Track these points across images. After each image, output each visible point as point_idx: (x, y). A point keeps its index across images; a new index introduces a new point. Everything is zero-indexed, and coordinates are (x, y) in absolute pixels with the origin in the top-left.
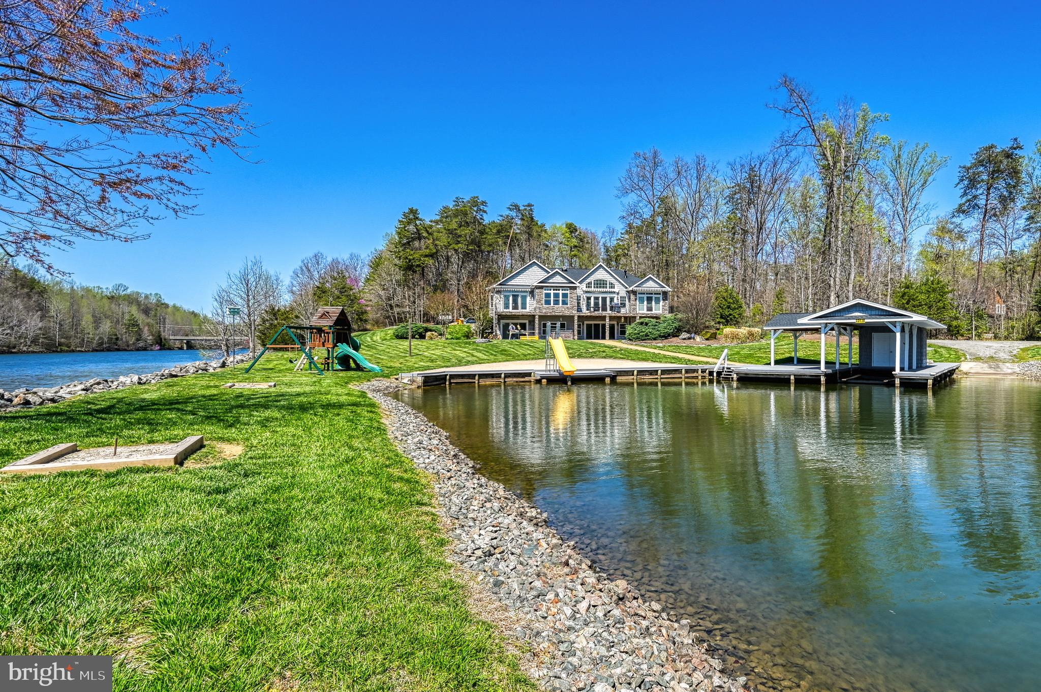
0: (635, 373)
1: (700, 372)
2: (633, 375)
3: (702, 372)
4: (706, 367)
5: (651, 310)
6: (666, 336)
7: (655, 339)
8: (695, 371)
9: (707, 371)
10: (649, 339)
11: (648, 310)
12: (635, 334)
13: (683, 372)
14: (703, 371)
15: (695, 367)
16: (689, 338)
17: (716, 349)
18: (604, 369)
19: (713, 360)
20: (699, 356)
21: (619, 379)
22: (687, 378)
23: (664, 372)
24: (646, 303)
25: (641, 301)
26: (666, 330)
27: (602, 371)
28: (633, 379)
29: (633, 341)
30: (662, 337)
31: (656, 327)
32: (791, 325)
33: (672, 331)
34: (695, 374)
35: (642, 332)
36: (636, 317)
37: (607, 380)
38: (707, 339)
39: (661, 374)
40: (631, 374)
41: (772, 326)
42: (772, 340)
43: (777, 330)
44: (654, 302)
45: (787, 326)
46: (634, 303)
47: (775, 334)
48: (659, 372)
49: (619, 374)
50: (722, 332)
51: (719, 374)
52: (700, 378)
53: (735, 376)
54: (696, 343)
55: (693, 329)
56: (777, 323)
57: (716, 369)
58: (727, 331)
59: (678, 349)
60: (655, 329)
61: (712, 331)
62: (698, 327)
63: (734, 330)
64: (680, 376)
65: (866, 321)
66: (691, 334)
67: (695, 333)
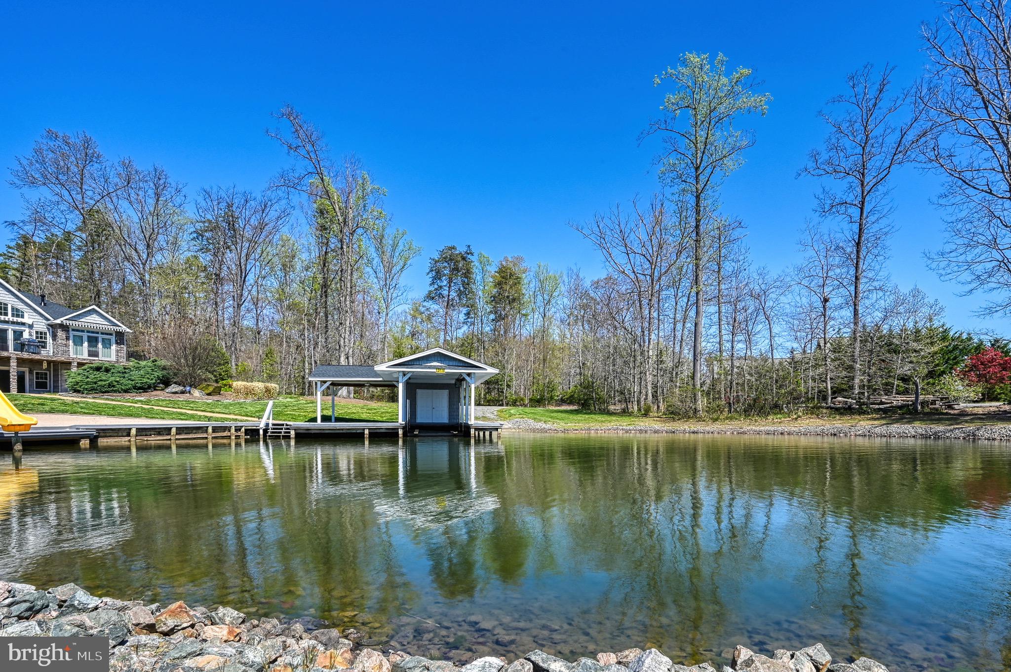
0: (133, 432)
1: (233, 430)
2: (129, 435)
3: (236, 430)
4: (240, 424)
5: (97, 356)
6: (144, 389)
7: (126, 391)
8: (228, 429)
9: (243, 429)
10: (115, 391)
11: (89, 355)
12: (87, 383)
13: (210, 430)
14: (238, 429)
15: (226, 424)
16: (183, 392)
17: (231, 405)
18: (70, 427)
19: (239, 417)
20: (214, 412)
21: (103, 442)
22: (214, 438)
23: (180, 430)
24: (86, 344)
25: (78, 341)
26: (145, 380)
27: (68, 430)
28: (130, 441)
29: (83, 393)
30: (138, 389)
31: (126, 375)
32: (341, 377)
33: (154, 381)
34: (226, 434)
35: (101, 380)
36: (70, 363)
37: (85, 443)
38: (209, 394)
39: (177, 434)
40: (125, 434)
41: (319, 377)
42: (319, 393)
43: (325, 382)
44: (100, 345)
45: (338, 377)
46: (64, 342)
47: (321, 386)
48: (174, 431)
49: (102, 434)
50: (230, 386)
51: (265, 431)
52: (233, 437)
53: (293, 433)
54: (195, 397)
55: (187, 380)
56: (323, 374)
57: (262, 425)
58: (238, 384)
59: (175, 404)
60: (124, 377)
61: (216, 385)
62: (195, 378)
63: (249, 384)
64: (205, 435)
65: (446, 371)
66: (185, 387)
67: (191, 386)
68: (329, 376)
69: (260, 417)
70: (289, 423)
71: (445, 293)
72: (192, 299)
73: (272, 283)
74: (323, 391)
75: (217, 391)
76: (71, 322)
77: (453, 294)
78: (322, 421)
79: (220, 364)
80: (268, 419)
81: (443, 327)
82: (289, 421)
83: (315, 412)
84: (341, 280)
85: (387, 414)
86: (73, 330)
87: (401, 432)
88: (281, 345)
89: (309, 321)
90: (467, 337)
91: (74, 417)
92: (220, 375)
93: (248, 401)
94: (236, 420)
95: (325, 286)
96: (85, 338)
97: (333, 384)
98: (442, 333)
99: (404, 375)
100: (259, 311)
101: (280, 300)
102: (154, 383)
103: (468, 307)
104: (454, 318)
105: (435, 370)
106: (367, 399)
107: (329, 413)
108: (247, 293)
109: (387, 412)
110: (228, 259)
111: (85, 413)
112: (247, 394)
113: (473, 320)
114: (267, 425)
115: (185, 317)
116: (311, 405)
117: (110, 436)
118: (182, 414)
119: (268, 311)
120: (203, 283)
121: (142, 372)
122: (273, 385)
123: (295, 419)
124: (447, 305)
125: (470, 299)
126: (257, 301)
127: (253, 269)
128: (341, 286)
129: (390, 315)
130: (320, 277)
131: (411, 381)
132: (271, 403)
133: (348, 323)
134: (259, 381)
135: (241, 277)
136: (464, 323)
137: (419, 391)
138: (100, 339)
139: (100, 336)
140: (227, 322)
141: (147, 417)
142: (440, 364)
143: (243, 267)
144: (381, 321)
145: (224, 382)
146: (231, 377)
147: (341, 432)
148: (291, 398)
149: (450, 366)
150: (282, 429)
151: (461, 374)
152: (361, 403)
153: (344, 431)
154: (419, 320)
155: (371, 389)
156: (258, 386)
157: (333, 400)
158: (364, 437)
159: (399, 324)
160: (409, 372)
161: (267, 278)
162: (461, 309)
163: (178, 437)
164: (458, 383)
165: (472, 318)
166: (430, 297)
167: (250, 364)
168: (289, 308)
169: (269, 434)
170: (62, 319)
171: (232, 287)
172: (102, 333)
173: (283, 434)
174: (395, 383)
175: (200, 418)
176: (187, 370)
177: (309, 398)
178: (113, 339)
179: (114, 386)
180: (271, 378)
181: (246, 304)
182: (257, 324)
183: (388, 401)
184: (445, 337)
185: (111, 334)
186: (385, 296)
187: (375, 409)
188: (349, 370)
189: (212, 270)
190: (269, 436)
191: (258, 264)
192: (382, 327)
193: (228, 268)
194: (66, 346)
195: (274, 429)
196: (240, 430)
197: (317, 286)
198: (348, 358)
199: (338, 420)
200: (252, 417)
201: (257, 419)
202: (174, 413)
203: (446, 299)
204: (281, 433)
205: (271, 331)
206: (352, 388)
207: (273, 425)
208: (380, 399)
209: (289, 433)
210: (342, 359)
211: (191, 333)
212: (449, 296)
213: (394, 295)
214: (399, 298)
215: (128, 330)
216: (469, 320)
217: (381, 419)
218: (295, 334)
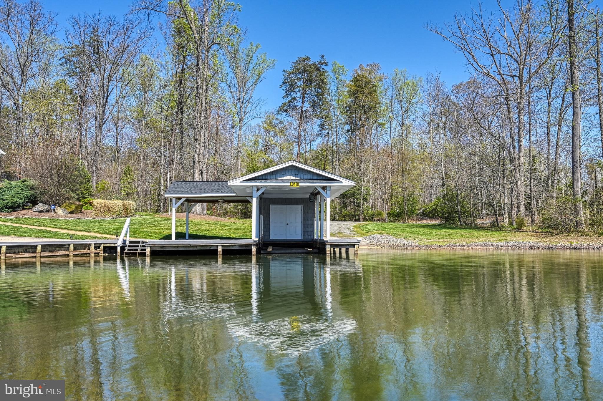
1: (92, 248)
3: (95, 248)
4: (99, 241)
6: (14, 208)
8: (88, 246)
9: (102, 247)
13: (72, 247)
14: (97, 247)
15: (87, 241)
16: (48, 211)
17: (91, 222)
19: (98, 235)
20: (75, 230)
22: (75, 255)
23: (45, 248)
26: (15, 200)
30: (8, 209)
32: (196, 193)
33: (23, 200)
34: (86, 251)
38: (71, 213)
39: (42, 251)
41: (174, 193)
42: (174, 210)
43: (180, 198)
45: (192, 193)
47: (177, 202)
48: (39, 248)
50: (91, 204)
51: (123, 248)
52: (92, 255)
53: (148, 250)
54: (59, 216)
55: (52, 199)
56: (178, 190)
57: (120, 243)
58: (98, 202)
59: (40, 222)
61: (78, 203)
62: (60, 197)
63: (107, 201)
64: (67, 253)
65: (300, 184)
66: (50, 205)
67: (55, 205)
68: (184, 193)
69: (118, 235)
70: (145, 240)
71: (299, 104)
72: (59, 121)
73: (132, 102)
74: (178, 208)
75: (79, 210)
77: (307, 106)
78: (176, 238)
79: (82, 183)
80: (126, 236)
81: (297, 140)
82: (145, 238)
83: (170, 228)
84: (196, 96)
85: (240, 231)
87: (254, 249)
88: (139, 162)
89: (165, 138)
90: (322, 150)
92: (82, 193)
93: (107, 219)
94: (95, 237)
95: (181, 103)
97: (188, 200)
98: (296, 146)
99: (258, 190)
100: (119, 130)
101: (138, 119)
102: (23, 203)
103: (322, 118)
104: (308, 130)
105: (289, 184)
106: (220, 216)
107: (183, 230)
108: (108, 113)
109: (240, 229)
110: (92, 81)
112: (107, 212)
113: (327, 131)
114: (124, 242)
115: (52, 138)
116: (166, 222)
118: (47, 232)
119: (127, 130)
120: (69, 105)
121: (13, 192)
122: (130, 203)
123: (150, 236)
124: (301, 117)
125: (324, 110)
126: (118, 120)
127: (115, 89)
128: (196, 102)
129: (243, 129)
130: (176, 94)
131: (264, 196)
132: (128, 220)
133: (202, 139)
134: (117, 199)
135: (103, 98)
136: (318, 135)
137: (273, 207)
140: (89, 142)
141: (15, 235)
142: (294, 178)
143: (106, 88)
144: (235, 135)
145: (86, 200)
146: (91, 195)
147: (195, 249)
148: (147, 215)
149: (304, 180)
150: (138, 246)
151: (315, 188)
152: (214, 219)
153: (198, 249)
154: (272, 133)
155: (224, 205)
156: (117, 203)
157: (187, 217)
158: (217, 254)
159: (252, 138)
160: (262, 187)
161: (127, 98)
162: (315, 120)
163: (42, 254)
164: (313, 197)
165: (326, 129)
166: (284, 110)
167: (110, 182)
168: (147, 126)
169: (126, 251)
171: (95, 108)
173: (139, 251)
174: (249, 198)
175: (63, 236)
176: (52, 189)
177: (164, 215)
180: (128, 195)
181: (107, 124)
182: (117, 143)
183: (241, 217)
184: (299, 150)
186: (239, 111)
187: (228, 226)
188: (204, 185)
189: (77, 92)
190: (126, 253)
191: (119, 84)
192: (236, 142)
193: (92, 90)
195: (131, 246)
196: (99, 248)
197: (174, 104)
198: (202, 174)
199: (192, 237)
200: (110, 234)
201: (115, 237)
202: (39, 231)
203: (300, 111)
204: (137, 250)
205: (129, 149)
206: (205, 204)
207: (130, 242)
208: (233, 215)
209: (145, 250)
210: (197, 175)
211: (57, 153)
212: (302, 107)
213: (248, 109)
214: (252, 112)
215: (3, 152)
216: (323, 131)
217: (234, 236)
218: (151, 151)
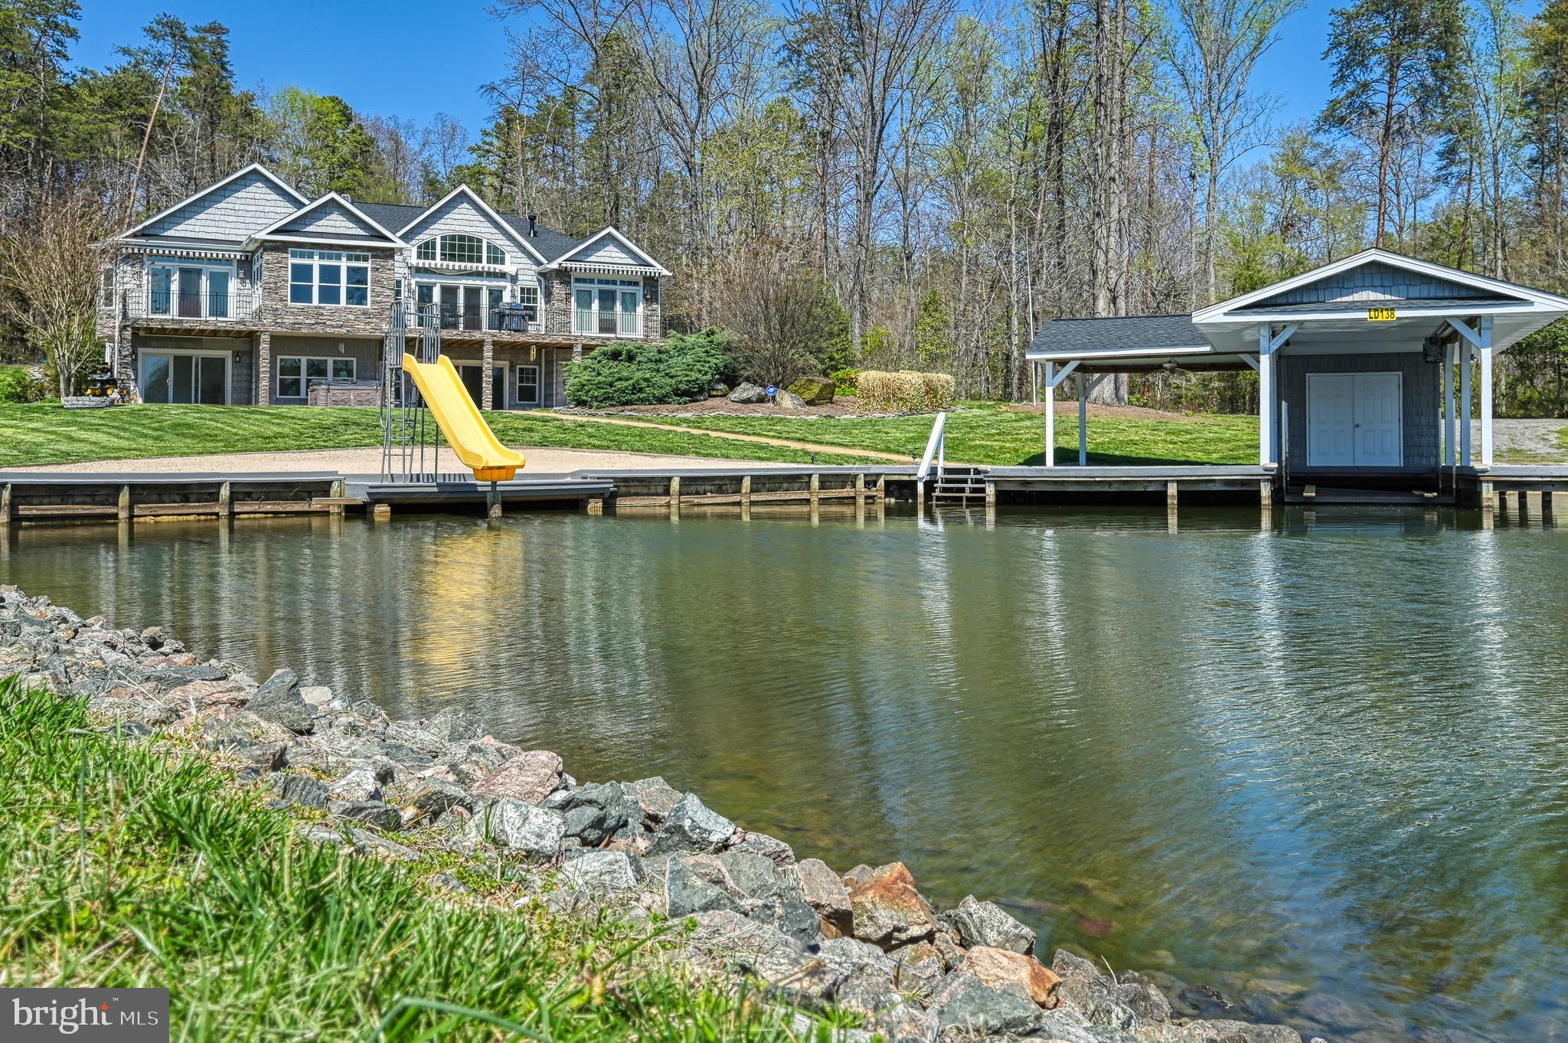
0: (675, 485)
1: (860, 483)
2: (667, 492)
3: (867, 484)
4: (875, 469)
5: (613, 330)
6: (692, 394)
7: (661, 400)
8: (849, 480)
9: (881, 482)
10: (642, 401)
11: (602, 330)
12: (599, 385)
13: (815, 482)
14: (871, 482)
15: (847, 468)
16: (761, 400)
17: (855, 425)
18: (573, 474)
19: (872, 454)
20: (821, 443)
21: (624, 505)
22: (824, 501)
23: (761, 482)
24: (595, 305)
25: (584, 301)
26: (694, 375)
27: (569, 480)
28: (668, 505)
29: (591, 407)
30: (680, 396)
31: (662, 366)
32: (1105, 348)
33: (709, 377)
34: (847, 492)
35: (620, 379)
36: (570, 347)
37: (595, 506)
38: (810, 403)
39: (752, 491)
40: (660, 490)
41: (1051, 350)
42: (1049, 391)
43: (1063, 363)
44: (618, 307)
45: (1095, 348)
46: (563, 306)
47: (1055, 373)
48: (746, 483)
49: (623, 490)
50: (852, 383)
51: (929, 486)
52: (861, 501)
53: (990, 490)
54: (785, 411)
55: (768, 371)
56: (1060, 342)
57: (922, 472)
58: (869, 377)
59: (746, 426)
60: (658, 371)
61: (825, 381)
62: (785, 368)
63: (888, 375)
64: (805, 495)
65: (1398, 314)
66: (764, 387)
67: (776, 385)
68: (1075, 348)
69: (917, 454)
70: (981, 467)
71: (1379, 100)
72: (778, 194)
73: (939, 137)
74: (1060, 386)
75: (826, 397)
76: (573, 265)
77: (1404, 100)
78: (1056, 464)
79: (831, 334)
80: (936, 457)
81: (1376, 199)
82: (981, 462)
83: (1040, 439)
84: (1097, 103)
85: (1221, 445)
86: (578, 280)
87: (1265, 491)
88: (957, 280)
89: (1019, 217)
90: (1448, 221)
91: (578, 454)
92: (831, 359)
93: (890, 416)
94: (866, 460)
95: (1056, 127)
96: (595, 293)
97: (1084, 368)
98: (1372, 215)
99: (1274, 335)
100: (909, 206)
101: (956, 175)
102: (709, 382)
103: (1450, 131)
104: (1406, 168)
105: (1364, 315)
106: (1164, 406)
107: (1073, 443)
108: (884, 168)
109: (1221, 440)
110: (848, 94)
111: (595, 446)
112: (889, 400)
113: (1465, 168)
114: (933, 471)
115: (763, 234)
116: (1028, 423)
117: (637, 494)
118: (761, 447)
119: (929, 204)
120: (799, 156)
121: (689, 359)
122: (942, 378)
123: (992, 458)
124: (1386, 135)
125: (1455, 108)
126: (907, 180)
127: (898, 110)
128: (1098, 118)
129: (1221, 180)
130: (1045, 105)
131: (1292, 351)
132: (941, 417)
133: (1114, 211)
134: (910, 368)
135: (873, 132)
136: (1436, 180)
137: (1313, 379)
138: (619, 295)
139: (619, 289)
140: (843, 237)
141: (697, 453)
142: (1380, 297)
143: (877, 108)
144: (1199, 197)
145: (840, 374)
146: (851, 363)
147: (1107, 489)
148: (980, 407)
149: (1411, 302)
150: (965, 481)
151: (1445, 322)
152: (1151, 416)
153: (1114, 488)
154: (1301, 185)
155: (1175, 380)
156: (911, 379)
157: (1083, 411)
158: (1165, 504)
159: (1246, 202)
160: (1285, 325)
161: (927, 127)
162: (1428, 139)
163: (754, 497)
164: (1434, 350)
165: (1463, 162)
166: (1333, 119)
167: (892, 331)
168: (975, 191)
169: (937, 493)
170: (560, 260)
171: (853, 158)
172: (623, 283)
173: (967, 494)
174: (1247, 359)
175: (794, 457)
176: (768, 349)
177: (1022, 407)
178: (639, 291)
179: (641, 390)
180: (933, 361)
181: (883, 191)
182: (906, 238)
183: (1221, 410)
184: (1381, 225)
185: (636, 284)
186: (1209, 132)
187: (1187, 432)
188: (1123, 328)
189: (815, 124)
190: (938, 499)
191: (908, 95)
192: (1201, 216)
193: (849, 115)
194: (566, 312)
195: (948, 481)
196: (875, 484)
197: (1039, 129)
198: (1114, 300)
199: (1094, 459)
200: (898, 452)
201: (910, 459)
202: (746, 445)
203: (1382, 116)
204: (963, 490)
205: (935, 250)
206: (1124, 377)
207: (947, 471)
208: (1198, 405)
209: (983, 490)
210: (1102, 304)
211: (776, 268)
212: (1389, 106)
213: (1234, 125)
214: (1245, 131)
215: (665, 272)
216: (1454, 169)
217: (1204, 458)
218: (986, 251)
